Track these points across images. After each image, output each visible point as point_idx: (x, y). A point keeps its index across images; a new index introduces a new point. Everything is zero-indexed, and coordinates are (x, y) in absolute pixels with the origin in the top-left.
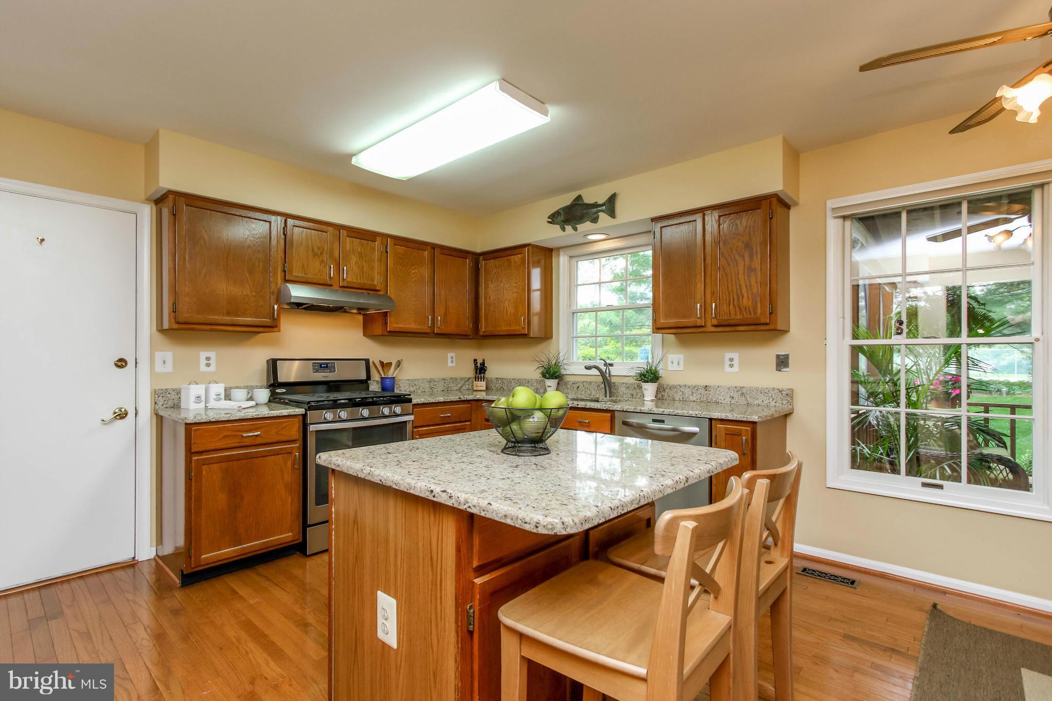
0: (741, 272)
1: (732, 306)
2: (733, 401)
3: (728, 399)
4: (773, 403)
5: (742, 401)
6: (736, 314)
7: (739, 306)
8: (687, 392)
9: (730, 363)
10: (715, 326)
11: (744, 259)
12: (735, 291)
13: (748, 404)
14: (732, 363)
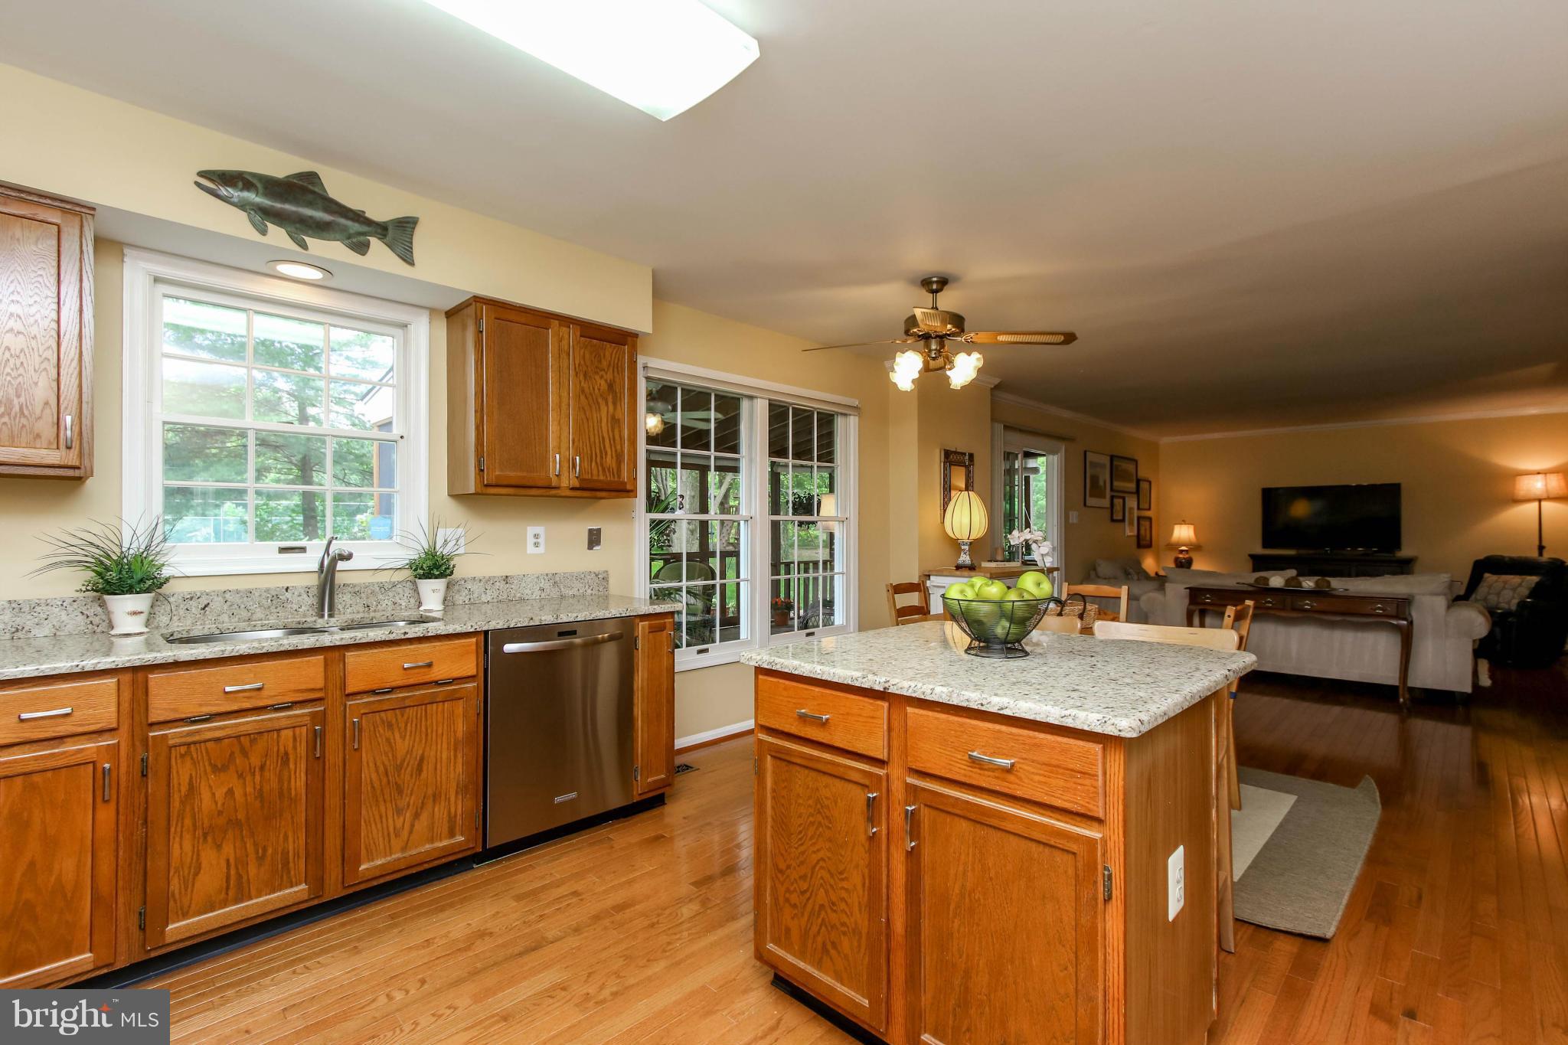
0: (604, 420)
1: (594, 464)
2: (543, 596)
3: (537, 593)
4: (589, 591)
5: (555, 593)
6: (598, 475)
7: (602, 465)
8: (477, 588)
9: (536, 540)
10: (573, 489)
11: (607, 405)
12: (597, 444)
13: (562, 597)
14: (538, 540)
